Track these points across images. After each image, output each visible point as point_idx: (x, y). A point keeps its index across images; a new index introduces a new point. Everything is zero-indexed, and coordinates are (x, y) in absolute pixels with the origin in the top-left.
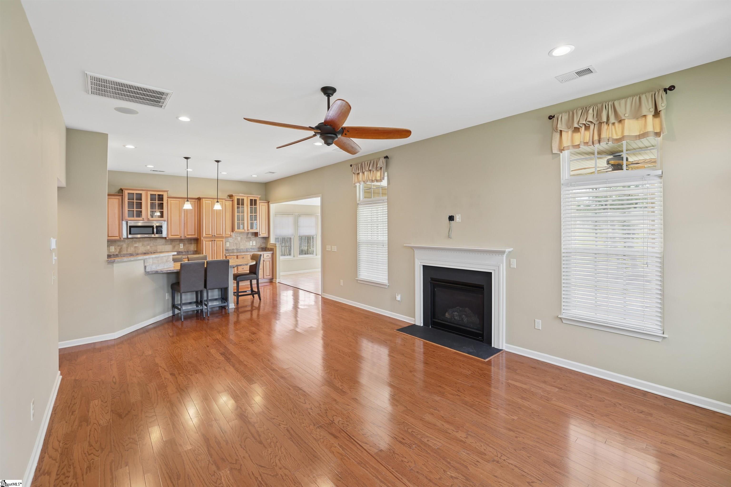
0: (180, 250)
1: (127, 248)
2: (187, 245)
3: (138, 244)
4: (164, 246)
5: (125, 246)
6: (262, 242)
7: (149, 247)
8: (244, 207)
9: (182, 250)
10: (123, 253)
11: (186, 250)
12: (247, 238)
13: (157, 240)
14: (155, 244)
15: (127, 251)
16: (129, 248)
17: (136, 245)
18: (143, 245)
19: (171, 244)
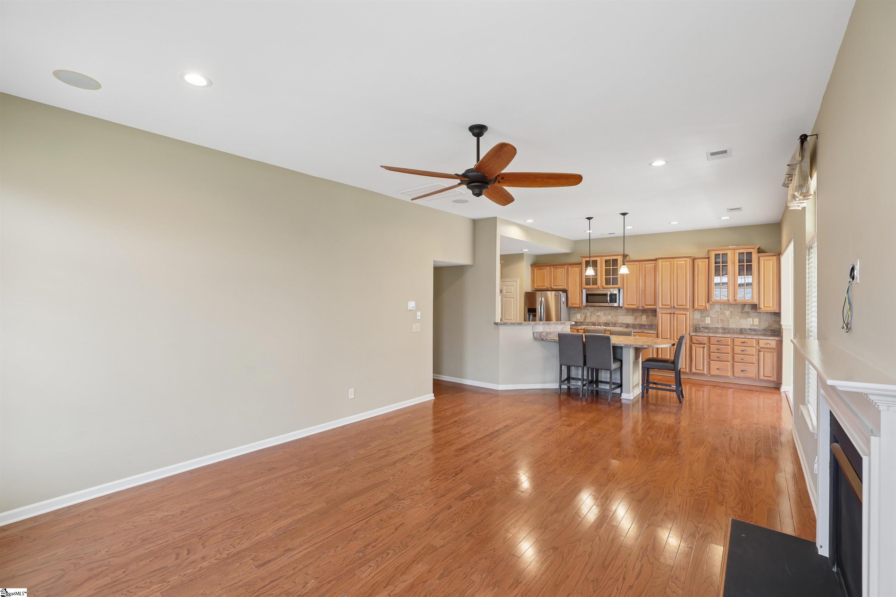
0: (642, 323)
1: (591, 316)
2: (651, 318)
3: (600, 313)
4: (625, 317)
5: (589, 314)
6: (773, 321)
7: (610, 317)
8: (728, 266)
9: (644, 323)
10: (587, 321)
11: (649, 324)
12: (741, 313)
13: (618, 309)
14: (616, 314)
15: (590, 319)
16: (592, 316)
17: (599, 314)
18: (604, 314)
19: (633, 315)
